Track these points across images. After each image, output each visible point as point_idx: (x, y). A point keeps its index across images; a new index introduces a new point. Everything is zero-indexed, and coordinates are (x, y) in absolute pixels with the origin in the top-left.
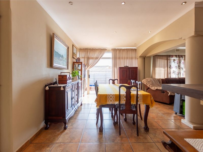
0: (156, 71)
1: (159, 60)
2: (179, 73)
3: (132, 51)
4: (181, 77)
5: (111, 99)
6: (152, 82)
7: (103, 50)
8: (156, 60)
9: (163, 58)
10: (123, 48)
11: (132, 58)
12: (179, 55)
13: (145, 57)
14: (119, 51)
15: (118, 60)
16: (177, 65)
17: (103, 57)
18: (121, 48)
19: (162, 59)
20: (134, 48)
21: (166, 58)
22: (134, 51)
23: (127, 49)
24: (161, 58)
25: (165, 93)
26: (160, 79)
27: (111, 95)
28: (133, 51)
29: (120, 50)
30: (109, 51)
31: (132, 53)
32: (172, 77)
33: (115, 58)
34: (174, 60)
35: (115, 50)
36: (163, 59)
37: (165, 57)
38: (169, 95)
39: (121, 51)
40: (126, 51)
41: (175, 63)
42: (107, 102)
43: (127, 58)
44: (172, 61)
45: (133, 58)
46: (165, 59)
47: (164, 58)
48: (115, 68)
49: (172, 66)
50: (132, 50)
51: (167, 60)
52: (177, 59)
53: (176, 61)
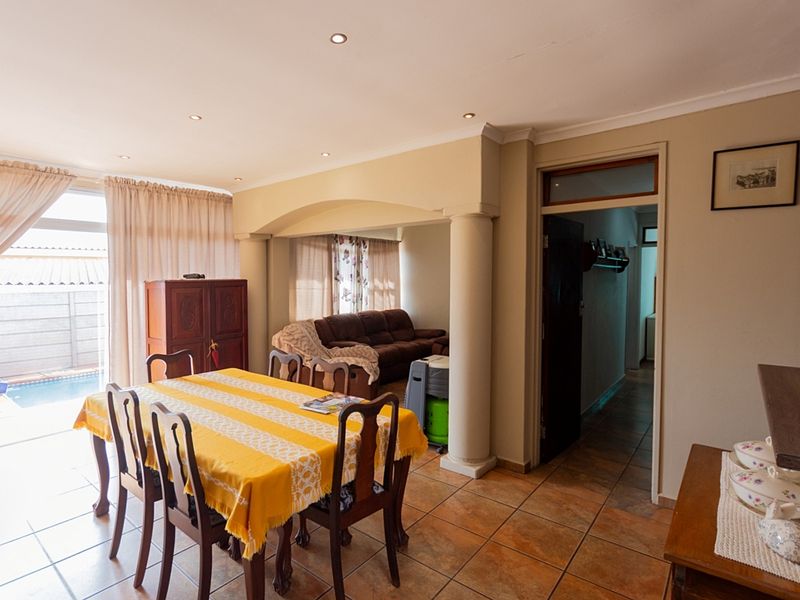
0: (297, 290)
1: (305, 249)
2: (359, 298)
3: (214, 203)
4: (364, 310)
5: (307, 480)
6: (309, 341)
7: (50, 177)
8: (299, 251)
9: (317, 244)
10: (172, 184)
11: (210, 237)
12: (357, 238)
13: (269, 238)
14: (151, 196)
15: (142, 243)
16: (353, 271)
17: (48, 214)
18: (160, 182)
19: (315, 247)
20: (221, 191)
21: (326, 245)
22: (222, 204)
23: (188, 193)
24: (312, 243)
25: (357, 378)
26: (309, 321)
27: (306, 465)
28: (216, 206)
29: (155, 191)
30: (87, 186)
31: (212, 210)
32: (341, 313)
33: (125, 232)
34: (347, 252)
35: (124, 189)
36: (319, 247)
37: (324, 242)
38: (370, 383)
39: (159, 198)
40: (184, 200)
41: (348, 262)
42: (294, 504)
43: (190, 234)
44: (342, 255)
45: (215, 234)
46: (323, 248)
47: (321, 244)
48: (129, 283)
49: (341, 273)
50: (211, 197)
51: (329, 250)
52: (352, 249)
53: (352, 257)
